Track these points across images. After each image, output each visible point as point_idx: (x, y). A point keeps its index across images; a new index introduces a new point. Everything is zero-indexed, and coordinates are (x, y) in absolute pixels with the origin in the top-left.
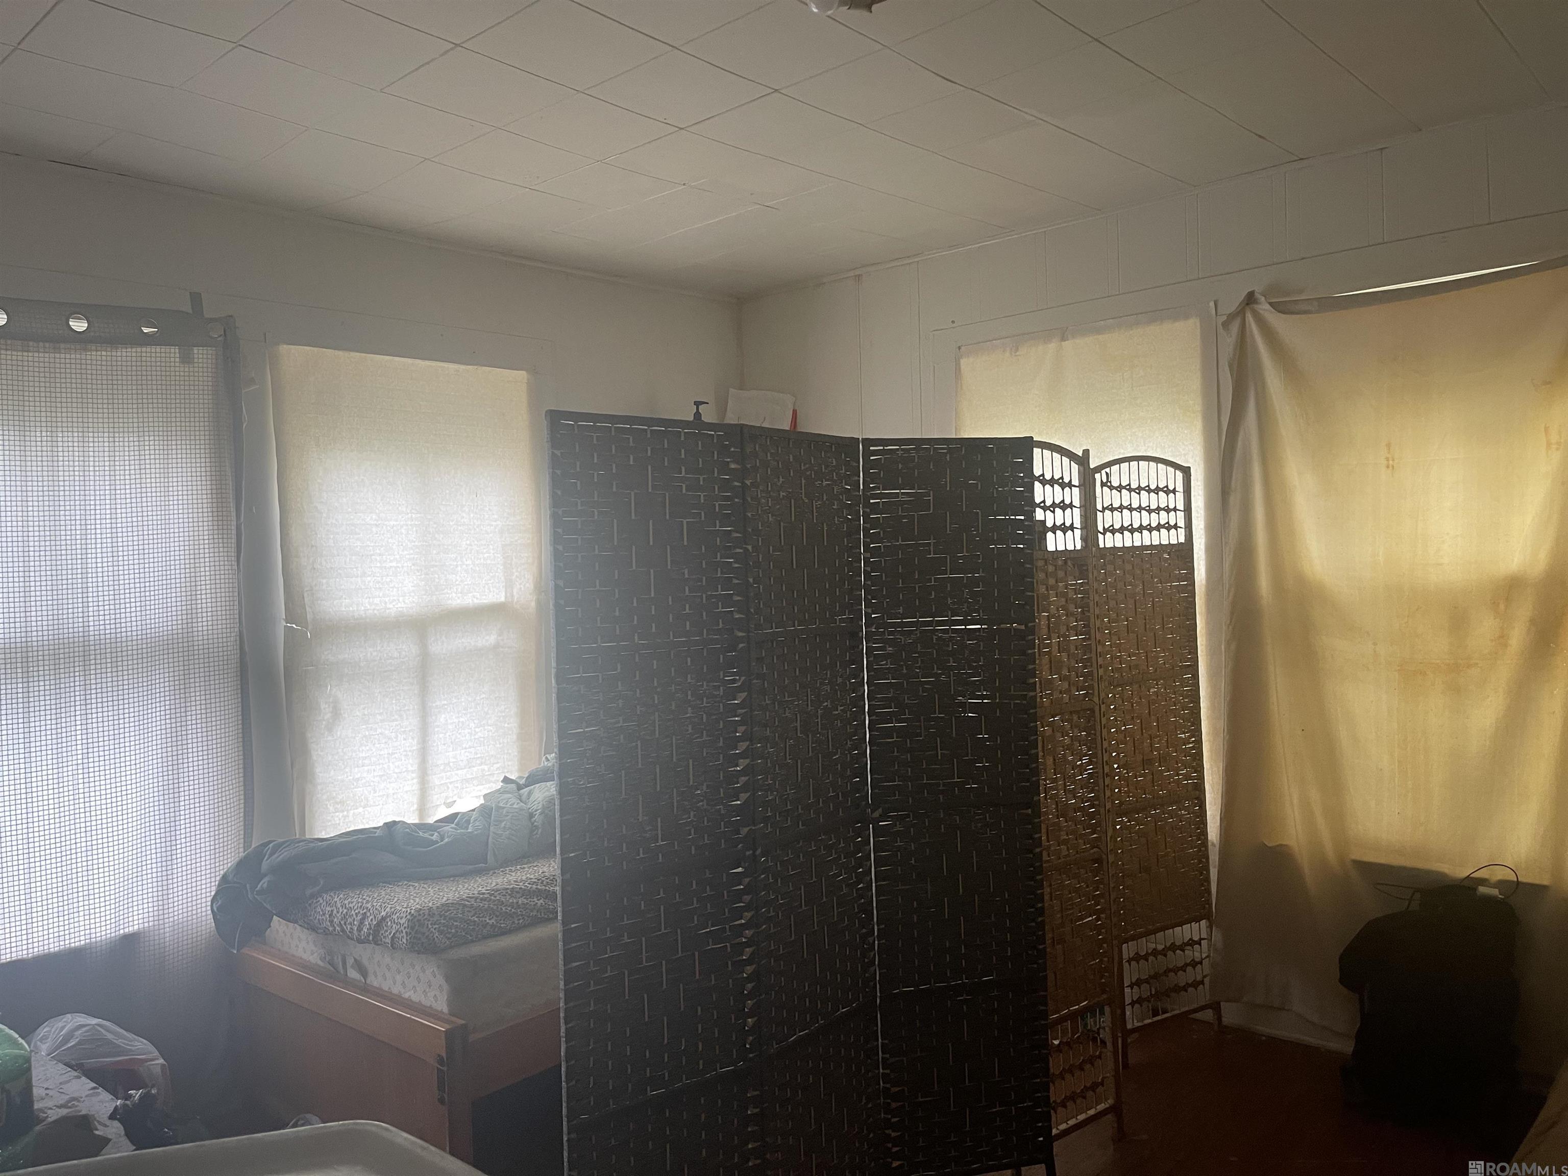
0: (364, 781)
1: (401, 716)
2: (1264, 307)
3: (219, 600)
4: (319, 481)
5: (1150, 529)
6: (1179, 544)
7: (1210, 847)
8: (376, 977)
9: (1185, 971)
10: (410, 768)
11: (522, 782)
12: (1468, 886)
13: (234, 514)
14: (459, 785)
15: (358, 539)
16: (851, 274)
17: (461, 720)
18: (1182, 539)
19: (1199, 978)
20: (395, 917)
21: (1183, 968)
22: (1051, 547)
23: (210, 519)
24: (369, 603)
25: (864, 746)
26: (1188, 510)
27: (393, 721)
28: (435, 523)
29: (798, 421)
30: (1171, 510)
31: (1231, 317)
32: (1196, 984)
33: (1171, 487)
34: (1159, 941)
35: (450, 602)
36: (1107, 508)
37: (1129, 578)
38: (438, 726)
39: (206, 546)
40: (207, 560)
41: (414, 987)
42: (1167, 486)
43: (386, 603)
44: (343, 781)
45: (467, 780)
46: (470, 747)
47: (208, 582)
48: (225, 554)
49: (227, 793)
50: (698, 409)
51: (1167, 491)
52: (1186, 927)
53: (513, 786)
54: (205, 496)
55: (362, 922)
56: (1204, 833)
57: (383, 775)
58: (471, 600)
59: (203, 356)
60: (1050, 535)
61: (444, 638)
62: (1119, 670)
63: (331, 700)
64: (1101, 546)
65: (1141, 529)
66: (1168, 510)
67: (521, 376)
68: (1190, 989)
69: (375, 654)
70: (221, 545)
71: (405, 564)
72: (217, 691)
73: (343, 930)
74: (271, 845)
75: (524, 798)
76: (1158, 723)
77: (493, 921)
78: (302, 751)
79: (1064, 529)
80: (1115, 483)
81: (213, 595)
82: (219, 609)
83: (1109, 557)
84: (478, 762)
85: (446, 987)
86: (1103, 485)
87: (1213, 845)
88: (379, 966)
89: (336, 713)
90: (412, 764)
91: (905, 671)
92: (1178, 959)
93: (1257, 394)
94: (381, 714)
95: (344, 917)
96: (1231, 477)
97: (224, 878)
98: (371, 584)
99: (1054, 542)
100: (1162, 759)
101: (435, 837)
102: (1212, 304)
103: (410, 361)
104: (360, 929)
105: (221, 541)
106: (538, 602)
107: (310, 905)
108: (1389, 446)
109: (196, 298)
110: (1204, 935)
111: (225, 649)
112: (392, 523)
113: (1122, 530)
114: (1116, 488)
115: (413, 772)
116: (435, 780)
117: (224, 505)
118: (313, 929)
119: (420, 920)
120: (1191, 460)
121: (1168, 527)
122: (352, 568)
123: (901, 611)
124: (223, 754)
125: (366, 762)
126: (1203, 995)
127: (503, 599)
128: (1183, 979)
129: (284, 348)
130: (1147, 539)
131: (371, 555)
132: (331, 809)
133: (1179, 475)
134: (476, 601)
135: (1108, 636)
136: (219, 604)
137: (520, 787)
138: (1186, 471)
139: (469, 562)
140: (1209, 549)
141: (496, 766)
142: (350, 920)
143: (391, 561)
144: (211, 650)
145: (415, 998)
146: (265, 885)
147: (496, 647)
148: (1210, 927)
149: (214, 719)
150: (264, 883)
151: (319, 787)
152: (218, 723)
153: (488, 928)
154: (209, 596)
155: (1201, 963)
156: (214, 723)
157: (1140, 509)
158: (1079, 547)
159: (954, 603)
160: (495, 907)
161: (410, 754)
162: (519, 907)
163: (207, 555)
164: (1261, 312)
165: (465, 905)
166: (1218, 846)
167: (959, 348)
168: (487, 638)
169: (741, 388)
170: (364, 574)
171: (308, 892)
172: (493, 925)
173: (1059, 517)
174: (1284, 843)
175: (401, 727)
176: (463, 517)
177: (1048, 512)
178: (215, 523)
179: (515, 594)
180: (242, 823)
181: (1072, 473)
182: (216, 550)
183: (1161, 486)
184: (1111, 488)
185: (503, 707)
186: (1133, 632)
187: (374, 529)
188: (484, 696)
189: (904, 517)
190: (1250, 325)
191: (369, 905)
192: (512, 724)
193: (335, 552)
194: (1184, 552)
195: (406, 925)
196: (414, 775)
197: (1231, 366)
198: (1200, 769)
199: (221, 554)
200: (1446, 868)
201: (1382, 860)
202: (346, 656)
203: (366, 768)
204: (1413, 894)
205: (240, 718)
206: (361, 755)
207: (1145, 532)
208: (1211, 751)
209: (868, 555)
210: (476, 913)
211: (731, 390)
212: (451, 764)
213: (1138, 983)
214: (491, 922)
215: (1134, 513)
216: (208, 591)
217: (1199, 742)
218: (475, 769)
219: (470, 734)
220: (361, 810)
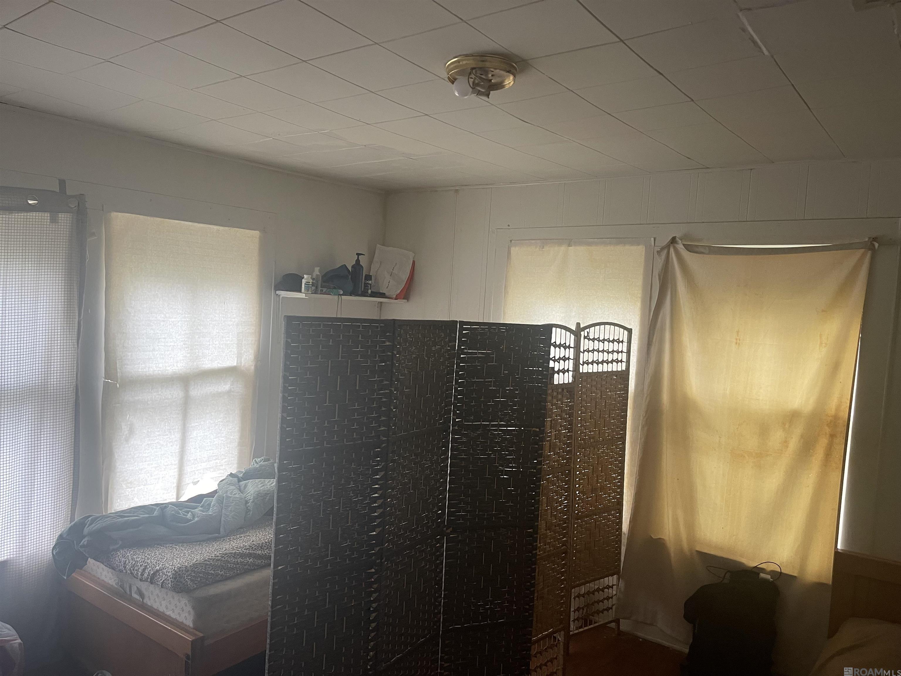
0: (145, 470)
1: (170, 432)
2: (680, 247)
3: (65, 366)
4: (130, 294)
5: (608, 362)
6: (622, 371)
7: (623, 535)
8: (150, 599)
9: (603, 602)
10: (174, 463)
11: (241, 475)
12: (756, 571)
13: (77, 314)
14: (202, 471)
15: (152, 329)
16: (452, 188)
17: (206, 434)
18: (624, 368)
19: (610, 606)
20: (165, 571)
21: (602, 601)
22: (556, 382)
23: (62, 317)
24: (156, 367)
25: (445, 493)
26: (629, 352)
27: (166, 435)
28: (199, 320)
29: (415, 269)
30: (620, 352)
31: (662, 249)
32: (608, 609)
33: (621, 340)
34: (593, 586)
35: (204, 366)
36: (586, 351)
37: (594, 389)
38: (191, 438)
39: (59, 333)
40: (59, 342)
41: (173, 609)
42: (619, 339)
43: (166, 367)
44: (133, 470)
45: (207, 469)
46: (210, 450)
47: (59, 355)
48: (70, 338)
49: (63, 480)
50: (358, 257)
51: (619, 342)
52: (606, 579)
53: (236, 480)
54: (60, 303)
55: (144, 570)
56: (621, 528)
57: (157, 467)
58: (216, 365)
59: (64, 218)
60: (556, 375)
61: (199, 387)
62: (584, 440)
63: (129, 423)
64: (581, 371)
65: (603, 362)
66: (618, 352)
67: (256, 234)
68: (605, 612)
69: (158, 396)
70: (68, 333)
71: (179, 344)
72: (60, 420)
73: (132, 573)
74: (90, 519)
75: (242, 488)
76: (602, 468)
77: (222, 572)
78: (109, 455)
79: (564, 371)
80: (591, 337)
81: (62, 363)
82: (65, 371)
83: (585, 378)
84: (214, 458)
85: (192, 612)
86: (585, 337)
87: (624, 533)
88: (152, 594)
89: (131, 431)
90: (175, 460)
91: (471, 452)
92: (600, 596)
93: (672, 294)
94: (159, 431)
95: (133, 566)
96: (653, 335)
97: (61, 536)
98: (158, 356)
99: (559, 379)
100: (602, 488)
101: (189, 516)
102: (653, 239)
103: (190, 223)
104: (142, 575)
105: (68, 330)
106: (256, 366)
107: (112, 555)
108: (738, 332)
109: (62, 183)
110: (615, 583)
111: (67, 395)
112: (173, 320)
113: (592, 363)
114: (591, 340)
115: (175, 465)
116: (188, 469)
117: (72, 309)
118: (113, 569)
119: (179, 574)
120: (633, 324)
121: (617, 361)
122: (147, 346)
123: (472, 418)
124: (62, 457)
125: (148, 459)
126: (611, 615)
127: (235, 364)
128: (601, 606)
129: (114, 214)
130: (606, 368)
131: (159, 339)
132: (124, 486)
133: (626, 332)
134: (219, 365)
135: (580, 421)
136: (65, 368)
137: (239, 481)
138: (630, 331)
139: (217, 342)
140: (638, 374)
141: (224, 460)
142: (136, 568)
143: (171, 342)
144: (58, 396)
145: (173, 616)
146: (85, 543)
147: (229, 392)
148: (618, 579)
149: (57, 437)
150: (85, 541)
151: (118, 474)
152: (60, 439)
153: (219, 576)
154: (58, 363)
155: (612, 598)
156: (57, 439)
157: (603, 351)
158: (570, 381)
159: (502, 415)
160: (224, 565)
161: (174, 454)
162: (238, 564)
163: (59, 339)
164: (679, 249)
165: (207, 564)
166: (627, 536)
167: (511, 241)
168: (224, 386)
169: (383, 245)
170: (154, 350)
171: (111, 548)
172: (222, 575)
173: (562, 365)
174: (663, 538)
175: (170, 439)
176: (215, 316)
177: (556, 363)
178: (65, 320)
179: (242, 361)
180: (71, 497)
181: (570, 340)
182: (65, 336)
183: (616, 339)
184: (589, 339)
185: (231, 427)
186: (593, 419)
187: (162, 323)
188: (220, 420)
189: (479, 366)
190: (672, 254)
191: (149, 561)
192: (236, 436)
193: (137, 337)
194: (624, 375)
195: (171, 577)
196: (176, 467)
197: (659, 276)
198: (621, 494)
199: (68, 339)
200: (744, 561)
201: (712, 552)
202: (140, 397)
203: (147, 463)
204: (726, 573)
205: (73, 435)
206: (144, 455)
207: (605, 364)
208: (628, 483)
209: (457, 386)
210: (213, 568)
211: (378, 245)
212: (198, 460)
213: (578, 609)
214: (221, 573)
215: (600, 353)
216: (59, 361)
217: (622, 479)
218: (212, 462)
219: (211, 442)
220: (142, 487)
